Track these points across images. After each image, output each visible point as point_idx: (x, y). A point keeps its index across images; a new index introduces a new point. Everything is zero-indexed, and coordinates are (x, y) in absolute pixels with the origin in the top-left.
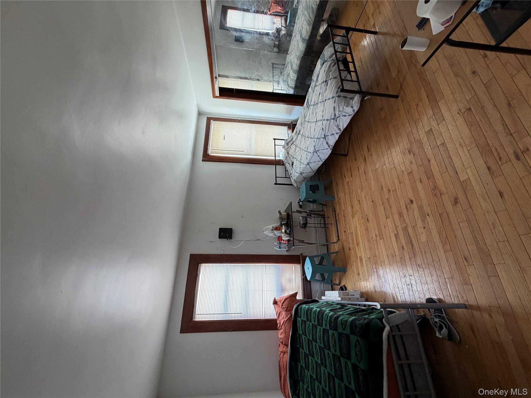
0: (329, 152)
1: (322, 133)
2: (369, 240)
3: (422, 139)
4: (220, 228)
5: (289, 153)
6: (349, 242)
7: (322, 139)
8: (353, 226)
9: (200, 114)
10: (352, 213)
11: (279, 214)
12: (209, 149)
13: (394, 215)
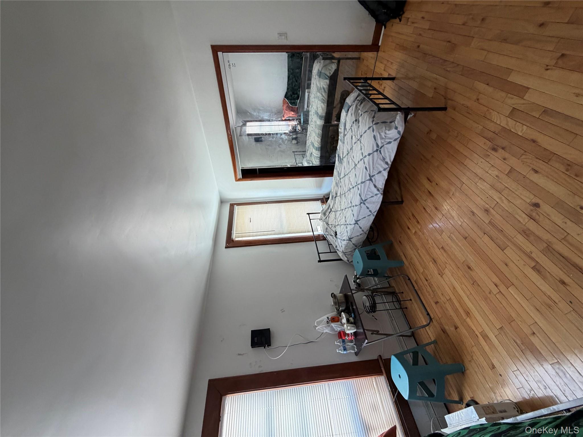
0: (379, 198)
1: (365, 173)
2: (486, 299)
3: (506, 127)
4: (252, 331)
5: (329, 223)
6: (451, 316)
7: (368, 182)
8: (447, 289)
9: (222, 202)
10: (439, 270)
11: (332, 299)
12: (233, 234)
13: (515, 238)
